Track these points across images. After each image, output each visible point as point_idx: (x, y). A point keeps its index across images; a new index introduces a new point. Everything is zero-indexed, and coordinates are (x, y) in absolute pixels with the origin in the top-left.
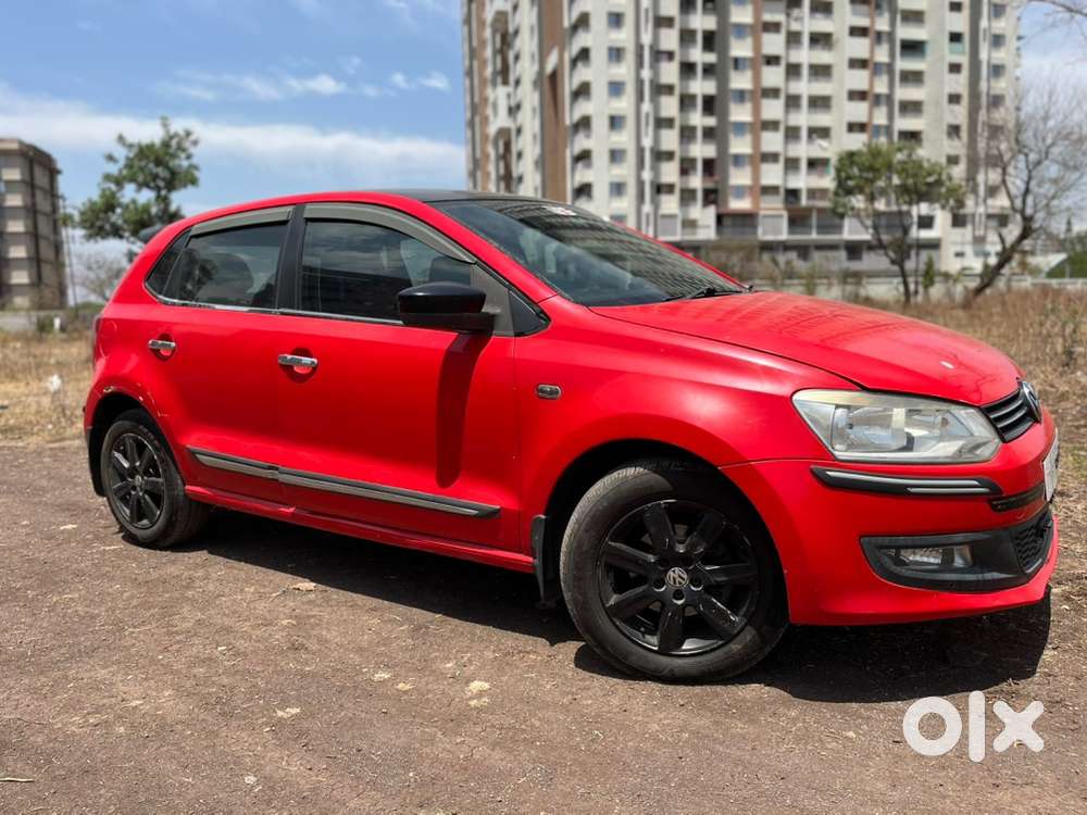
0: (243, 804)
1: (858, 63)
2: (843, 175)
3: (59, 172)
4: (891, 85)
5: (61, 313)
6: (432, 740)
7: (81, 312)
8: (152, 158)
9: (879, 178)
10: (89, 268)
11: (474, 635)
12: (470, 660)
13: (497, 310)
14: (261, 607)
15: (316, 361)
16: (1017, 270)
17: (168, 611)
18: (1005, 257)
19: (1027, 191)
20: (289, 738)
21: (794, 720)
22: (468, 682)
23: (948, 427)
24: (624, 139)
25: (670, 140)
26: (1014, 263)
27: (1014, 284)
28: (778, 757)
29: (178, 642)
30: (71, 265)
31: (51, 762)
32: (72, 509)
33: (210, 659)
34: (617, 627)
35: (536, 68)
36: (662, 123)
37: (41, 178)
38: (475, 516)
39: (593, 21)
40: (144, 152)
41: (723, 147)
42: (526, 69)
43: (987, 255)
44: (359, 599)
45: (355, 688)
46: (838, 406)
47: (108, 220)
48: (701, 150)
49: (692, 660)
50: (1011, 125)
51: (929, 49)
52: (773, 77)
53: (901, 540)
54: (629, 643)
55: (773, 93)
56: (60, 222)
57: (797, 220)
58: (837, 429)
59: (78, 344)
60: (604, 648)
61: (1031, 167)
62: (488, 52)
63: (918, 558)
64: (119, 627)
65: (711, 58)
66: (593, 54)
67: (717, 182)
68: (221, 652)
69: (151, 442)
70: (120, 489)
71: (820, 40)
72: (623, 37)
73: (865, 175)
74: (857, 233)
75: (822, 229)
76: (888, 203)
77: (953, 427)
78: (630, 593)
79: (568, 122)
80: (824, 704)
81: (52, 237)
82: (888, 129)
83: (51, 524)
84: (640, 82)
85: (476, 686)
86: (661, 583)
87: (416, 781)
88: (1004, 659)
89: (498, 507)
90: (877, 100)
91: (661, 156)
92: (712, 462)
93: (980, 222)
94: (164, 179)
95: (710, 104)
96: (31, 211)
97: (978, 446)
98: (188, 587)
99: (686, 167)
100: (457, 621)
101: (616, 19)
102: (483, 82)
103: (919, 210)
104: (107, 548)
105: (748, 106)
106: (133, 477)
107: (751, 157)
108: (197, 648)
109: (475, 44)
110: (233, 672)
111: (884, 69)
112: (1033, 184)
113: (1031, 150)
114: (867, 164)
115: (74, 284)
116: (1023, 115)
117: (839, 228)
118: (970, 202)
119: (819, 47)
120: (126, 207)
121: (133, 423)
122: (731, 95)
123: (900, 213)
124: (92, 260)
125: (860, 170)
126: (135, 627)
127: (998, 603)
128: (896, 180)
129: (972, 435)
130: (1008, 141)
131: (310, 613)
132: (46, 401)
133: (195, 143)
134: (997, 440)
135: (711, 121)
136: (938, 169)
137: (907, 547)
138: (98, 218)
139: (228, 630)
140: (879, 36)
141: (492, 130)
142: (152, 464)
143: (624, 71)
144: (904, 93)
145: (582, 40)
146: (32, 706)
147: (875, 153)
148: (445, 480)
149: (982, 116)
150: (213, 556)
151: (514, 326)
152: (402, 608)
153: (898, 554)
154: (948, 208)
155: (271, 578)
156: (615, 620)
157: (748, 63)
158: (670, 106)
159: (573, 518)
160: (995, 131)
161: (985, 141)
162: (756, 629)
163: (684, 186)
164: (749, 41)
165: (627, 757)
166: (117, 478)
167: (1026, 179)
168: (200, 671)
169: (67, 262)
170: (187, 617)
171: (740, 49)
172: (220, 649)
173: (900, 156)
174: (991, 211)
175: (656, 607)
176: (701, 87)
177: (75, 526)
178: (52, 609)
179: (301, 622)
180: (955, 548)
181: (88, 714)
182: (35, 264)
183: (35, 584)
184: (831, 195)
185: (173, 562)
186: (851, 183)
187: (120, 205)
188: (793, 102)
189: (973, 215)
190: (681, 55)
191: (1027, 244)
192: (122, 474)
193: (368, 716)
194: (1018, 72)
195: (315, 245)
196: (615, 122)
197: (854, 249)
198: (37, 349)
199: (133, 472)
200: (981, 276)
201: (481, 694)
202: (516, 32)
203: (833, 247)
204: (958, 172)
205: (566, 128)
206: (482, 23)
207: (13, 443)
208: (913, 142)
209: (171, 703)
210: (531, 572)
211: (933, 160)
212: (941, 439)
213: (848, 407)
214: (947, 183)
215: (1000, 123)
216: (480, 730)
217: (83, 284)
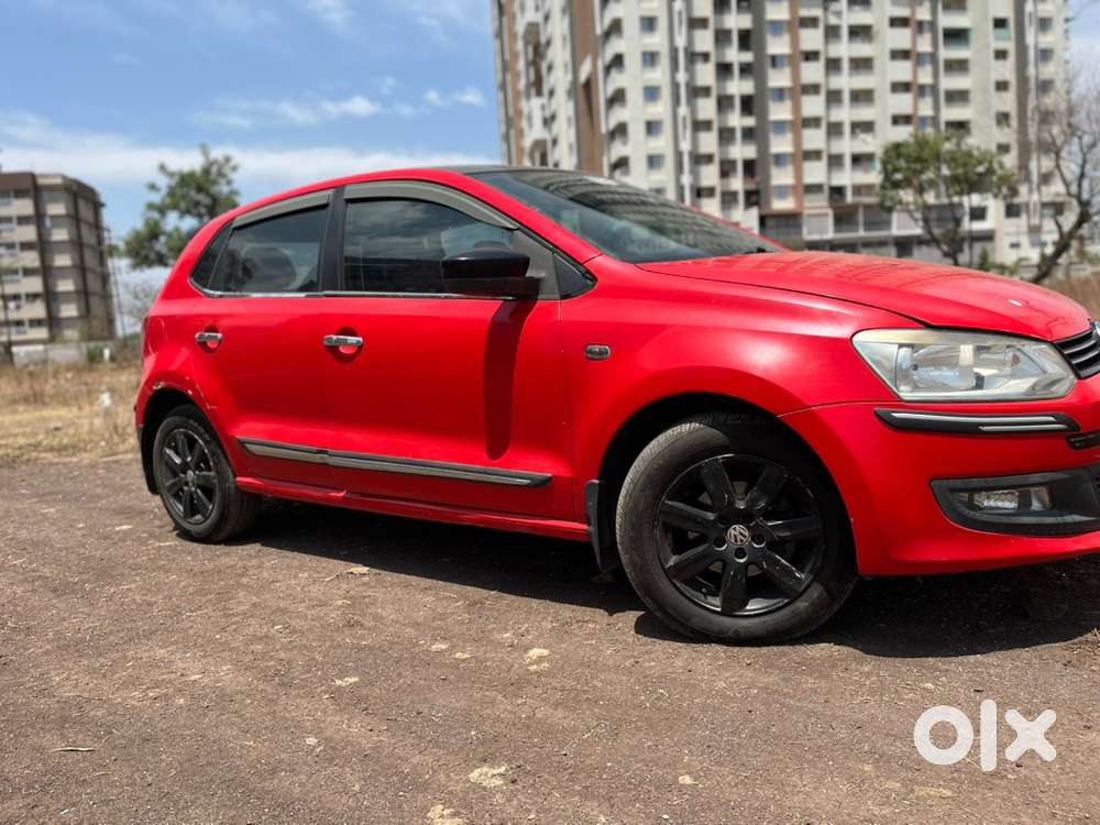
0: (305, 764)
1: (900, 54)
2: (890, 167)
3: (103, 205)
4: (936, 75)
5: (110, 343)
6: (493, 702)
7: (129, 343)
8: (194, 185)
9: (928, 169)
10: (136, 297)
11: (531, 608)
12: (527, 631)
13: (542, 274)
14: (315, 590)
15: (361, 339)
16: (1075, 260)
17: (223, 596)
18: (1062, 247)
19: (1082, 176)
20: (347, 704)
21: (868, 675)
22: (527, 650)
23: (1020, 365)
24: (662, 144)
25: (708, 143)
26: (1072, 252)
27: (1074, 274)
28: (853, 708)
29: (234, 623)
30: (118, 295)
31: (111, 733)
32: (126, 513)
33: (267, 637)
34: (678, 589)
35: (569, 77)
36: (700, 126)
37: (86, 212)
38: (527, 486)
39: (626, 26)
40: (186, 180)
41: (763, 147)
42: (559, 79)
43: (1043, 244)
44: (414, 580)
45: (413, 659)
46: (901, 346)
47: (152, 248)
48: (741, 151)
49: (756, 620)
50: (1063, 107)
51: (973, 36)
52: (812, 72)
53: (975, 482)
54: (691, 605)
55: (813, 89)
56: (106, 255)
57: (843, 218)
58: (902, 370)
59: (127, 372)
60: (665, 612)
61: (1085, 150)
62: (521, 65)
63: (992, 503)
64: (176, 612)
65: (748, 57)
66: (627, 61)
67: (758, 183)
68: (277, 631)
69: (201, 436)
70: (173, 485)
71: (860, 32)
72: (657, 41)
73: (913, 166)
74: (905, 227)
75: (869, 225)
76: (938, 196)
77: (1024, 364)
78: (689, 553)
79: (604, 130)
80: (899, 660)
81: (99, 269)
82: (935, 120)
83: (106, 526)
84: (675, 86)
85: (535, 652)
86: (721, 541)
87: (478, 738)
88: (1087, 612)
89: (550, 475)
90: (921, 91)
91: (700, 159)
92: (771, 410)
93: (1035, 210)
94: (205, 206)
95: (748, 105)
96: (77, 245)
97: (1053, 383)
98: (243, 575)
99: (726, 169)
100: (513, 597)
101: (649, 24)
102: (517, 95)
103: (970, 201)
104: (162, 544)
105: (788, 104)
106: (185, 473)
107: (793, 156)
108: (254, 627)
109: (507, 56)
110: (289, 647)
111: (928, 59)
112: (1088, 167)
113: (1084, 132)
114: (914, 155)
115: (121, 313)
116: (1074, 96)
117: (887, 224)
118: (1023, 189)
119: (858, 40)
120: (169, 235)
121: (182, 419)
122: (769, 94)
123: (952, 205)
124: (139, 289)
125: (907, 161)
126: (192, 612)
127: (1080, 546)
128: (945, 171)
129: (1045, 372)
130: (1060, 124)
131: (364, 594)
132: (98, 422)
133: (234, 169)
134: (1072, 377)
135: (750, 121)
136: (988, 157)
137: (980, 490)
138: (143, 247)
139: (284, 611)
140: (920, 26)
141: (528, 142)
142: (203, 458)
143: (659, 75)
144: (949, 82)
145: (616, 46)
146: (91, 685)
147: (922, 143)
148: (495, 451)
149: (1032, 103)
150: (265, 548)
151: (560, 292)
152: (456, 587)
153: (971, 499)
154: (1001, 196)
155: (324, 565)
156: (675, 581)
157: (786, 61)
158: (707, 108)
159: (628, 480)
160: (1046, 117)
161: (1035, 125)
162: (822, 584)
163: (725, 189)
164: (786, 38)
165: (695, 712)
166: (169, 474)
167: (1080, 161)
168: (258, 647)
169: (114, 292)
170: (243, 601)
171: (778, 46)
172: (276, 627)
173: (948, 146)
174: (1046, 199)
175: (716, 567)
176: (738, 87)
177: (130, 527)
178: (110, 598)
179: (355, 602)
180: (1032, 490)
181: (148, 688)
182: (83, 297)
183: (93, 578)
184: (877, 189)
185: (227, 554)
186: (898, 176)
187: (164, 233)
188: (834, 97)
189: (1027, 205)
190: (717, 56)
191: (1085, 230)
192: (174, 471)
193: (427, 683)
194: (1067, 55)
195: (355, 234)
196: (652, 128)
197: (904, 246)
198: (89, 378)
199: (185, 467)
200: (1039, 266)
201: (541, 659)
202: (549, 43)
203: (881, 243)
204: (1010, 161)
205: (602, 135)
206: (513, 36)
207: (67, 460)
208: (962, 131)
209: (231, 676)
210: (587, 540)
211: (983, 147)
212: (1012, 376)
213: (911, 346)
214: (999, 172)
215: (1051, 108)
216: (540, 692)
217: (131, 313)
